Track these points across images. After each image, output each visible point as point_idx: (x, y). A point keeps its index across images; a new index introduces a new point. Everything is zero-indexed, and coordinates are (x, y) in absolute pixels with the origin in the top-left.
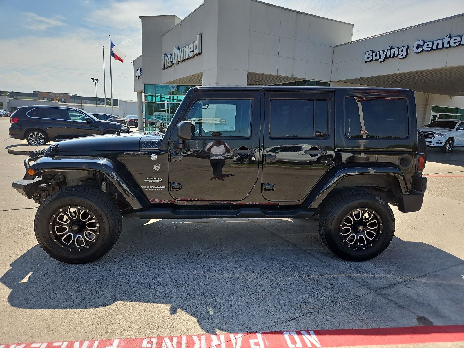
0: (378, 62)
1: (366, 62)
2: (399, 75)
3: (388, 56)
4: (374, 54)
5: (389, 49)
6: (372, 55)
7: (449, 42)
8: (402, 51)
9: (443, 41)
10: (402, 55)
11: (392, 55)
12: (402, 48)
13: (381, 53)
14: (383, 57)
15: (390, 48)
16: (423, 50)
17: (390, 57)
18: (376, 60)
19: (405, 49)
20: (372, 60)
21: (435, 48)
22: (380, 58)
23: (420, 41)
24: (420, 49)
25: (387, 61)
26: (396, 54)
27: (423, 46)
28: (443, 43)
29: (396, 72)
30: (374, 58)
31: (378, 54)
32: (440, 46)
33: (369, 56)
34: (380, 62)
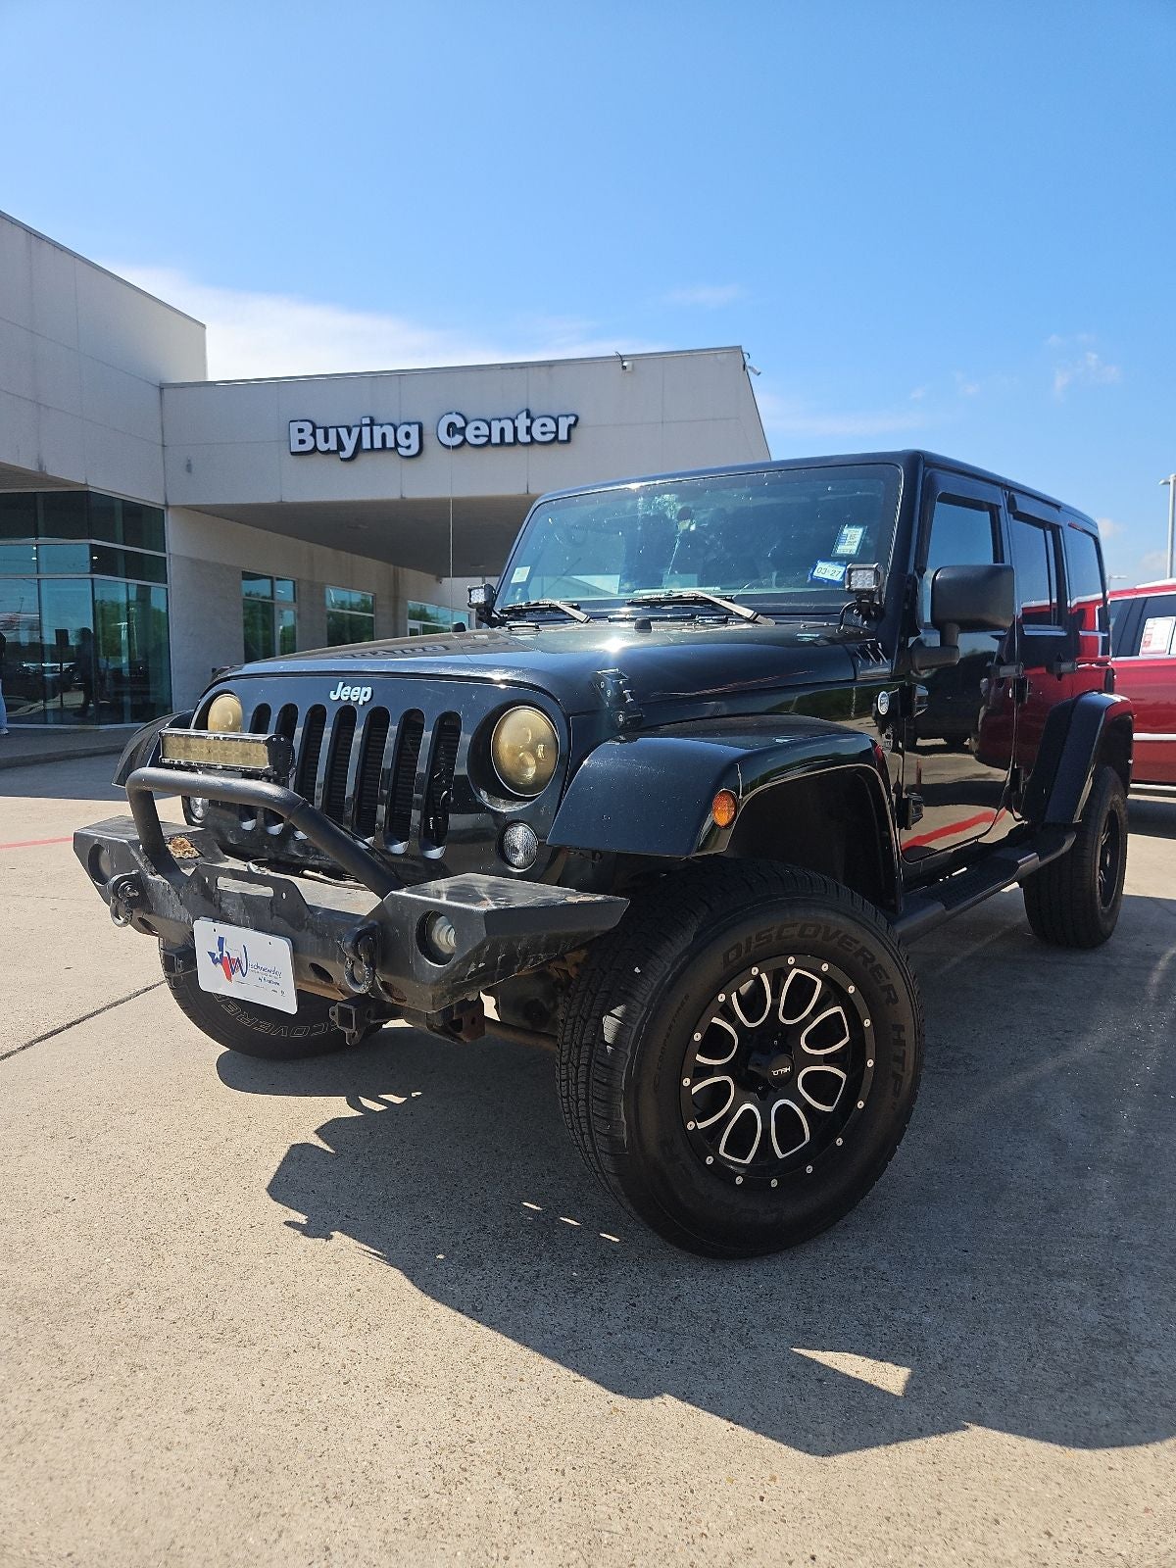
0: (333, 459)
1: (293, 453)
2: (404, 504)
3: (366, 444)
4: (320, 433)
5: (366, 425)
6: (314, 435)
7: (529, 430)
8: (408, 435)
9: (514, 424)
10: (408, 447)
11: (378, 444)
12: (406, 428)
13: (343, 432)
14: (350, 445)
15: (367, 421)
16: (465, 440)
17: (372, 449)
18: (328, 452)
19: (414, 430)
20: (315, 449)
21: (496, 439)
22: (341, 446)
23: (451, 413)
24: (458, 439)
25: (363, 459)
26: (390, 443)
27: (464, 429)
28: (515, 429)
29: (394, 495)
30: (322, 447)
31: (332, 433)
32: (509, 438)
33: (302, 436)
34: (342, 459)
